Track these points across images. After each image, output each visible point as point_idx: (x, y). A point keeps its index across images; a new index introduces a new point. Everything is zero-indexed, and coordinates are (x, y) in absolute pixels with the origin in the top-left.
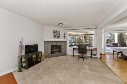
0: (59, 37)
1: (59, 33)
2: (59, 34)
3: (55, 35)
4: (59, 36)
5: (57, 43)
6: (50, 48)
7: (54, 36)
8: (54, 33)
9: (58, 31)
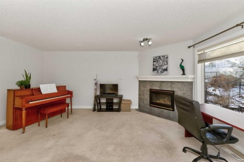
0: (166, 70)
1: (167, 62)
2: (167, 64)
3: (156, 67)
4: (165, 67)
5: (163, 84)
6: (149, 93)
7: (154, 70)
8: (154, 62)
9: (163, 57)
